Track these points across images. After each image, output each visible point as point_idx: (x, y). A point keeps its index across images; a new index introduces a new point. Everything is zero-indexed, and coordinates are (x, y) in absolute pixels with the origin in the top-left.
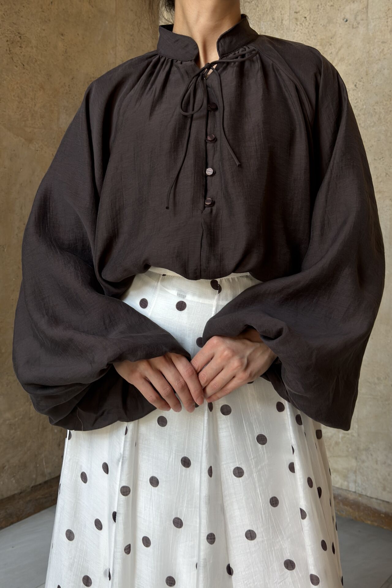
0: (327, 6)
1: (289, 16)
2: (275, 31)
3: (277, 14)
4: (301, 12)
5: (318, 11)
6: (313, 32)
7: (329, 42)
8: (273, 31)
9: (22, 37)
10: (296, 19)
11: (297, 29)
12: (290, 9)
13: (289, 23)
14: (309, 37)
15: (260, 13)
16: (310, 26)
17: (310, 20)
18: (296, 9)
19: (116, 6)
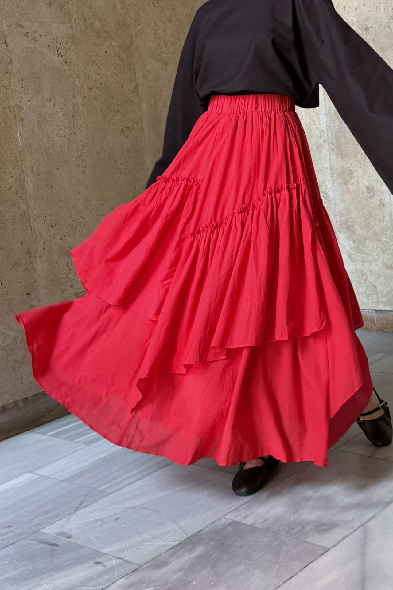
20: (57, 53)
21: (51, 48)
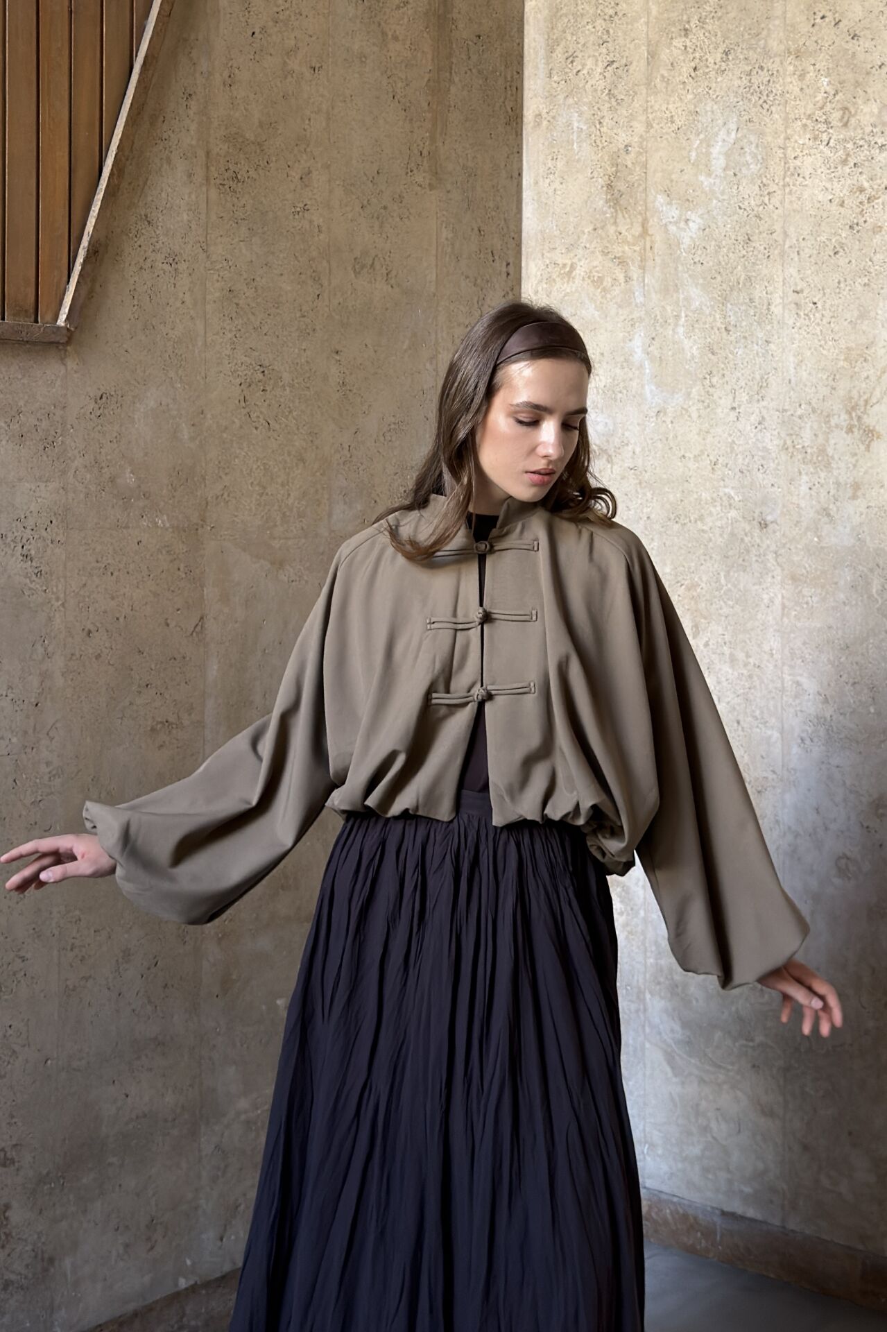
0: (856, 284)
1: (782, 298)
2: (755, 323)
3: (758, 293)
4: (805, 294)
5: (839, 293)
6: (830, 332)
7: (861, 356)
8: (751, 324)
9: (266, 372)
10: (796, 304)
11: (798, 324)
12: (784, 284)
13: (784, 311)
14: (823, 342)
15: (724, 286)
16: (825, 321)
17: (823, 306)
18: (796, 284)
19: (437, 276)
20: (19, 553)
21: (9, 539)
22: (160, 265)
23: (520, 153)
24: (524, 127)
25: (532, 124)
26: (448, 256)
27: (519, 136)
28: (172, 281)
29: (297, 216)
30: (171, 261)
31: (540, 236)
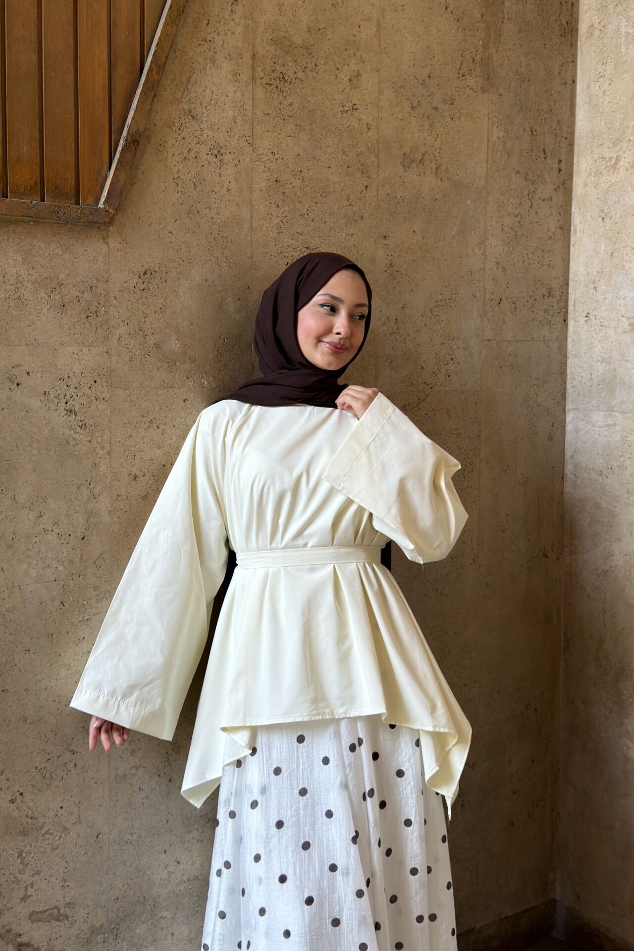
19: (487, 171)
20: (63, 408)
21: (52, 396)
22: (205, 156)
23: (574, 62)
24: (579, 39)
25: (586, 35)
26: (499, 153)
27: (574, 47)
28: (218, 171)
29: (345, 115)
30: (216, 153)
31: (590, 135)
